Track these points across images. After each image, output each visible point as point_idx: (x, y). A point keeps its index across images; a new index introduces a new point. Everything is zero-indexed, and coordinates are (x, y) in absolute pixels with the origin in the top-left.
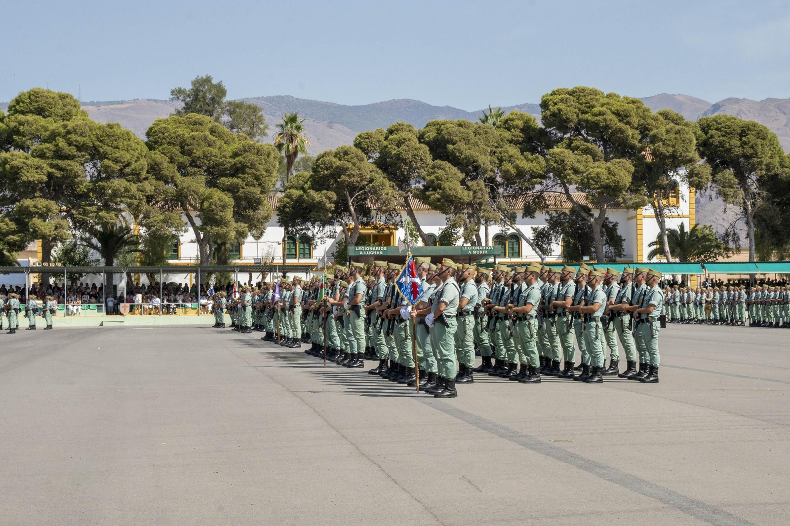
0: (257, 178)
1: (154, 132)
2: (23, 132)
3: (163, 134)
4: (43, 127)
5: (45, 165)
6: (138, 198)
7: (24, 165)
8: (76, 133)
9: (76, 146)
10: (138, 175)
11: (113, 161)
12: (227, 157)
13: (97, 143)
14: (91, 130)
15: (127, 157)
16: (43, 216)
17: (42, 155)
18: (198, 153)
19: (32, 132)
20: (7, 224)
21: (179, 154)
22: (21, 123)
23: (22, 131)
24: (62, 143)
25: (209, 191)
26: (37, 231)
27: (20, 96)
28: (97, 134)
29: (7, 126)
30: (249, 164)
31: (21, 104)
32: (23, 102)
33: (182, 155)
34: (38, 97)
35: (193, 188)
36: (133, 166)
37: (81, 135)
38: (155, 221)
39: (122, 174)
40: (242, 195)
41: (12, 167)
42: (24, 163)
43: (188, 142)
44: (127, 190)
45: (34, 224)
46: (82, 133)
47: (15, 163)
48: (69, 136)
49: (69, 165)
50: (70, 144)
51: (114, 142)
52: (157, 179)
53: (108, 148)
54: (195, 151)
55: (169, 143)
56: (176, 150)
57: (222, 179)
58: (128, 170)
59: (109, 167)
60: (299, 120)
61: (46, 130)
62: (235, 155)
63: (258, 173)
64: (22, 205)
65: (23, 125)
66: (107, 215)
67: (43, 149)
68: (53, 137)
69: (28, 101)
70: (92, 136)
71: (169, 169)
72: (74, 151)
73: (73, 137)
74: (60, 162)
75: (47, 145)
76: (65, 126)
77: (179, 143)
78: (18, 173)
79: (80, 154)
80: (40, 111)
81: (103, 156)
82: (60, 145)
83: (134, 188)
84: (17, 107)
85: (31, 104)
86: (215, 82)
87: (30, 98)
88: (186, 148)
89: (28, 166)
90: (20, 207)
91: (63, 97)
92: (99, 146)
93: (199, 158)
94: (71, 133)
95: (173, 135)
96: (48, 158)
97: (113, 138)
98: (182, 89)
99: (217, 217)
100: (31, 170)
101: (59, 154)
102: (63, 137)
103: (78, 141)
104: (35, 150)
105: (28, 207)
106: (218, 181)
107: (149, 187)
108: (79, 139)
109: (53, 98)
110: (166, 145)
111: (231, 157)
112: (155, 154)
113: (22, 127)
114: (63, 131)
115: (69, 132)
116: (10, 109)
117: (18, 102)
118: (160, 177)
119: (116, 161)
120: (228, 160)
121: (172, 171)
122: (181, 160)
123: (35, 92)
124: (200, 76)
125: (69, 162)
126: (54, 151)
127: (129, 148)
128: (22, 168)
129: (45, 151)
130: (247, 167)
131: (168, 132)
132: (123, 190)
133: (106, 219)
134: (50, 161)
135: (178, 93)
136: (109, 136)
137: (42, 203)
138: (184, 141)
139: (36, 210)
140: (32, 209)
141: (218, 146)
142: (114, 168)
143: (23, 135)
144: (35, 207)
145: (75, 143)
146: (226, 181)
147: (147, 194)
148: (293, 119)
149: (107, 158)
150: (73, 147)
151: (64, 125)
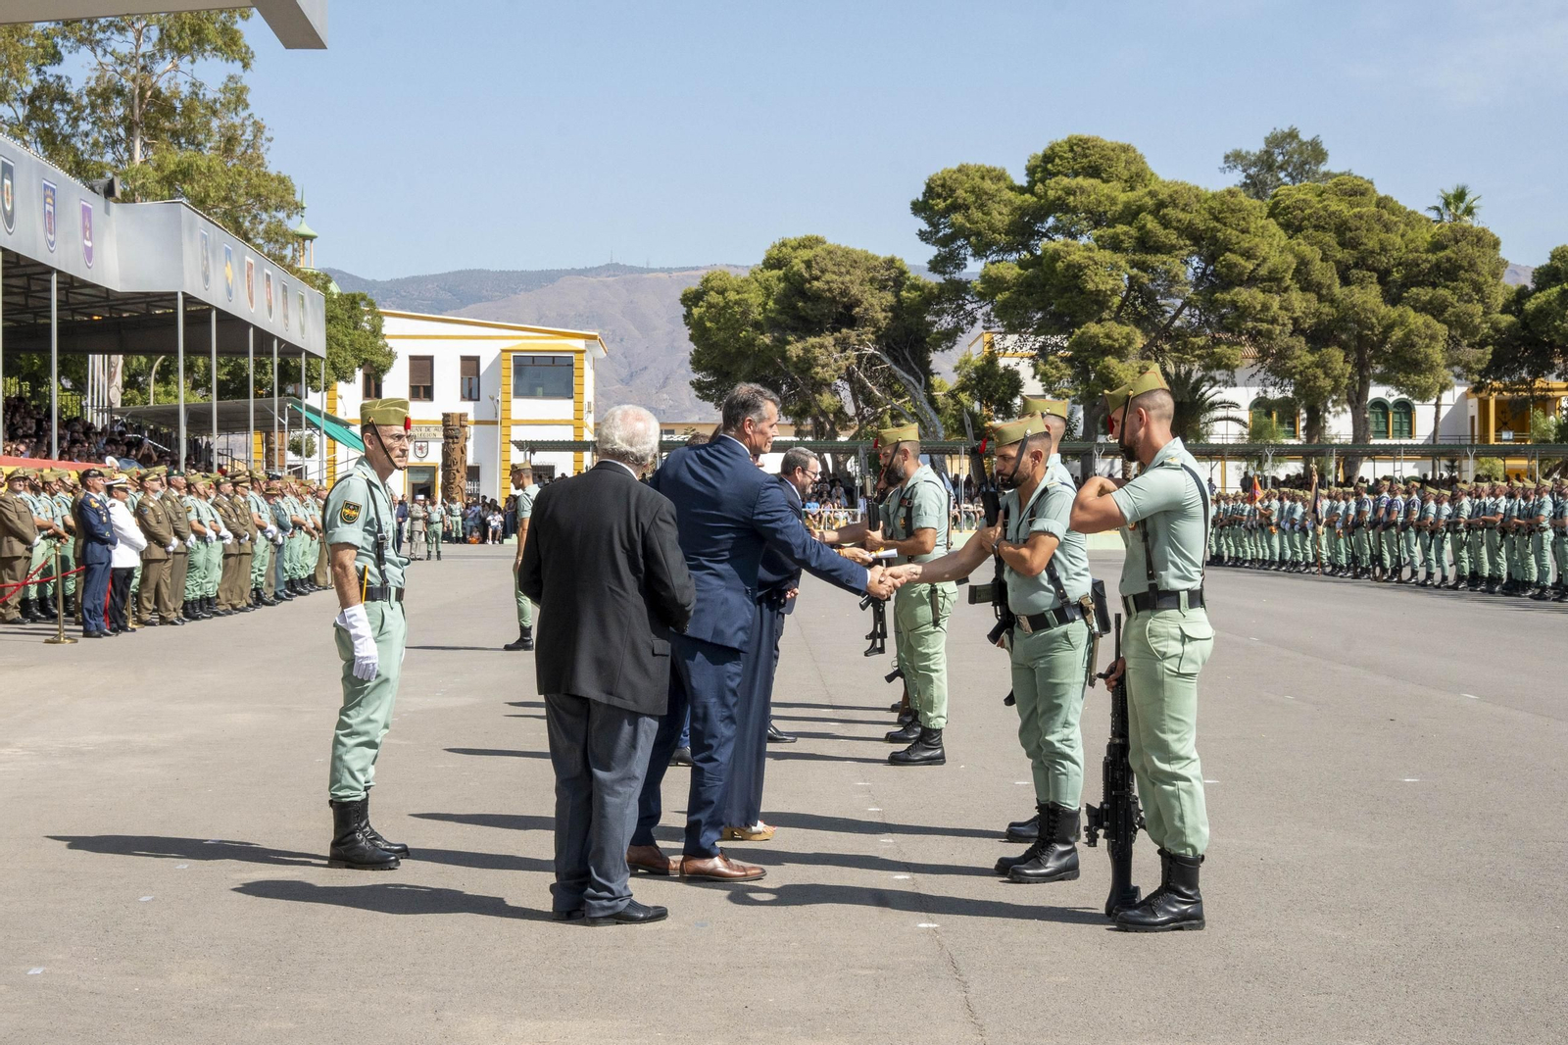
0: (1478, 288)
1: (1284, 209)
2: (1075, 207)
3: (1303, 211)
4: (1108, 197)
5: (1123, 263)
6: (1281, 322)
7: (1091, 263)
8: (1176, 206)
9: (1176, 229)
10: (1280, 280)
11: (1242, 255)
12: (1421, 249)
13: (1213, 224)
14: (1199, 201)
15: (1263, 249)
16: (1120, 353)
17: (1115, 245)
18: (1372, 243)
19: (1091, 206)
20: (1057, 368)
21: (1336, 246)
22: (1070, 192)
23: (1072, 204)
24: (1151, 223)
25: (1394, 313)
26: (1113, 380)
27: (1052, 149)
28: (1211, 208)
29: (1040, 198)
30: (1465, 264)
31: (1057, 160)
32: (1061, 158)
33: (1340, 248)
34: (1088, 148)
35: (1369, 306)
36: (1269, 265)
37: (1183, 210)
38: (1302, 364)
39: (1252, 281)
40: (1453, 318)
41: (1069, 266)
42: (1090, 258)
43: (1353, 223)
44: (1265, 308)
45: (1108, 367)
46: (1186, 205)
47: (1076, 257)
48: (1165, 211)
49: (1164, 263)
50: (1166, 223)
51: (1241, 222)
52: (1303, 289)
53: (1234, 232)
54: (1365, 241)
55: (1317, 227)
56: (1330, 238)
57: (1414, 290)
58: (1263, 271)
59: (1236, 265)
60: (1469, 198)
61: (1113, 201)
62: (1437, 246)
63: (1481, 279)
64: (1083, 333)
65: (1074, 194)
66: (1230, 351)
67: (1118, 235)
68: (1130, 214)
69: (1070, 155)
70: (1203, 212)
71: (1323, 272)
72: (1172, 237)
73: (1170, 212)
74: (1149, 257)
75: (1126, 228)
76: (1152, 194)
77: (1333, 227)
78: (1079, 277)
79: (1182, 243)
80: (1094, 172)
81: (1227, 247)
82: (1149, 226)
83: (1275, 302)
84: (1049, 166)
85: (1075, 160)
86: (1305, 136)
87: (1072, 150)
88: (1349, 235)
89: (1096, 264)
90: (1080, 337)
91: (1126, 149)
92: (1214, 229)
93: (1372, 252)
94: (1167, 207)
95: (1322, 213)
96: (1126, 250)
97: (1240, 215)
98: (1243, 153)
99: (1419, 356)
100: (1101, 271)
101: (1146, 244)
102: (1150, 212)
103: (1180, 221)
104: (1102, 236)
105: (1096, 336)
106: (1405, 295)
107: (1300, 301)
108: (1182, 215)
109: (1113, 150)
110: (1311, 231)
111: (1428, 251)
112: (1299, 244)
113: (1072, 198)
114: (1149, 202)
115: (1161, 205)
116: (1031, 171)
117: (1048, 158)
118: (1307, 285)
119: (1248, 254)
120: (1424, 256)
121: (1329, 275)
122: (1339, 256)
123: (1080, 140)
124: (1278, 130)
125: (1165, 258)
126: (1136, 238)
127: (1266, 233)
128: (1087, 267)
129: (1122, 237)
130: (1461, 267)
131: (1311, 208)
132: (1259, 307)
133: (1229, 359)
134: (1131, 256)
135: (1235, 159)
136: (1233, 211)
137: (1119, 331)
138: (1345, 222)
139: (1110, 342)
140: (1103, 341)
141: (1400, 232)
142: (1246, 268)
143: (1074, 211)
144: (1108, 336)
145: (1175, 224)
146: (1425, 294)
147: (1295, 315)
148: (1460, 196)
149: (1230, 250)
150: (1172, 231)
151: (1150, 192)
